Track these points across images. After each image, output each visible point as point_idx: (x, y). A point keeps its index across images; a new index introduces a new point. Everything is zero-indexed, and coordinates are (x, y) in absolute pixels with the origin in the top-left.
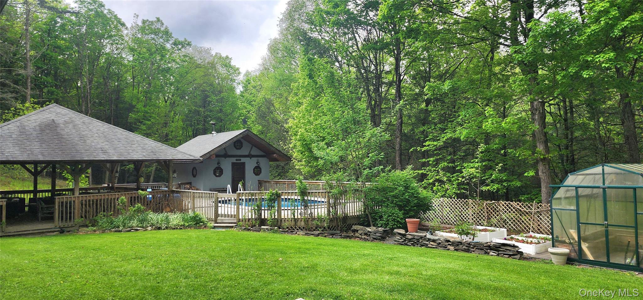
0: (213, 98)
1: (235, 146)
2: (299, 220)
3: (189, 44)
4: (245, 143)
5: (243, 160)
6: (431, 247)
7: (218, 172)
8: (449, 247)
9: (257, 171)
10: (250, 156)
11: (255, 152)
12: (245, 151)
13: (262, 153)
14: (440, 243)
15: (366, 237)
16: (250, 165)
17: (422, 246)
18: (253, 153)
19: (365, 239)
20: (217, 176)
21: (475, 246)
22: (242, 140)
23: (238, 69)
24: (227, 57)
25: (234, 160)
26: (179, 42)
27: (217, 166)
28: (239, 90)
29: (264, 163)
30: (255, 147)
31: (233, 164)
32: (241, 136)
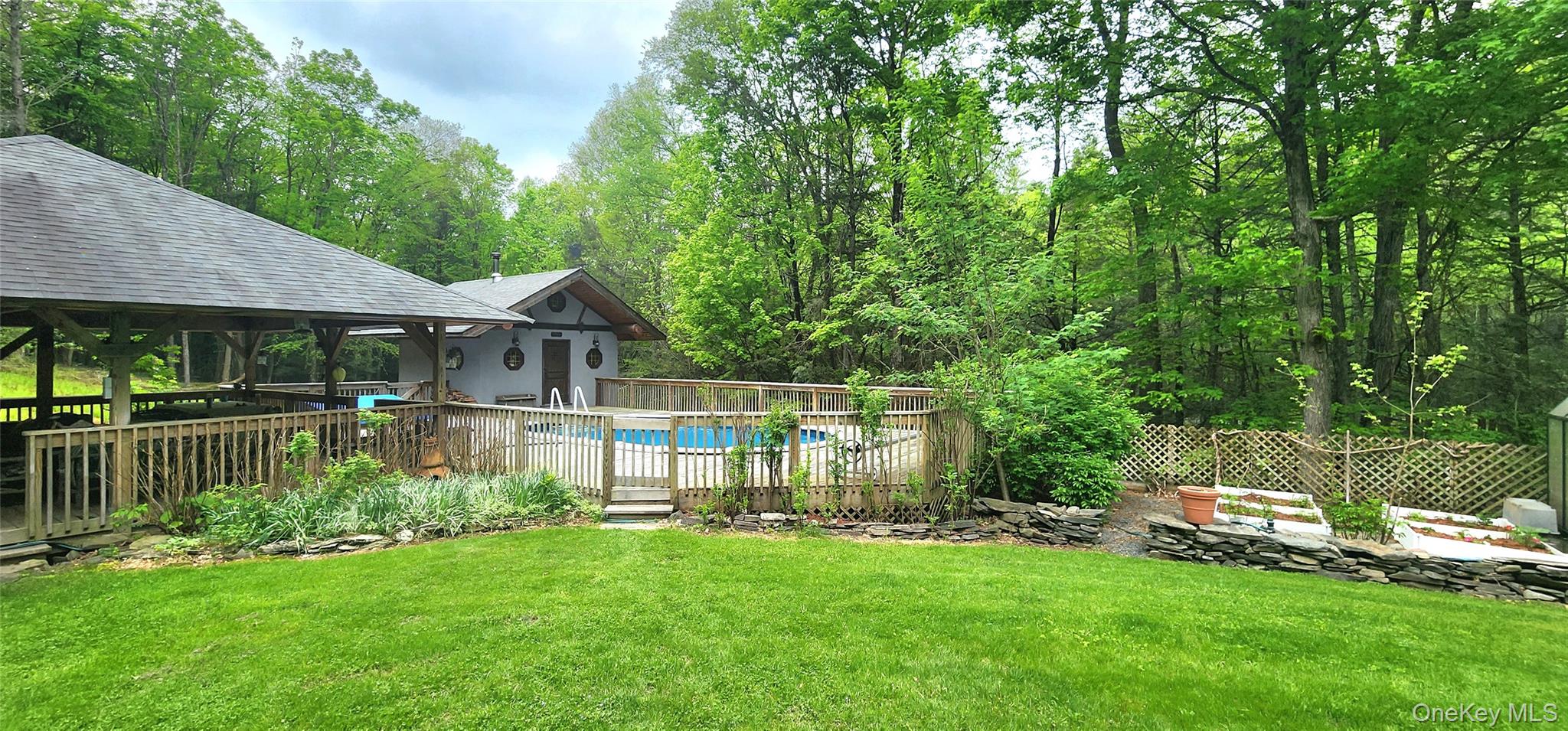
0: (460, 221)
1: (549, 305)
2: (849, 491)
3: (415, 112)
4: (570, 300)
5: (566, 335)
6: (1294, 570)
7: (514, 359)
8: (1365, 571)
9: (594, 358)
10: (580, 327)
11: (591, 318)
12: (568, 316)
13: (604, 323)
14: (1330, 560)
15: (1034, 530)
16: (580, 345)
17: (1251, 563)
18: (586, 321)
19: (1035, 536)
20: (511, 368)
21: (1476, 574)
22: (565, 293)
23: (510, 172)
24: (489, 147)
25: (547, 334)
26: (393, 105)
27: (511, 345)
28: (509, 211)
29: (608, 345)
30: (592, 308)
31: (544, 341)
32: (568, 282)
